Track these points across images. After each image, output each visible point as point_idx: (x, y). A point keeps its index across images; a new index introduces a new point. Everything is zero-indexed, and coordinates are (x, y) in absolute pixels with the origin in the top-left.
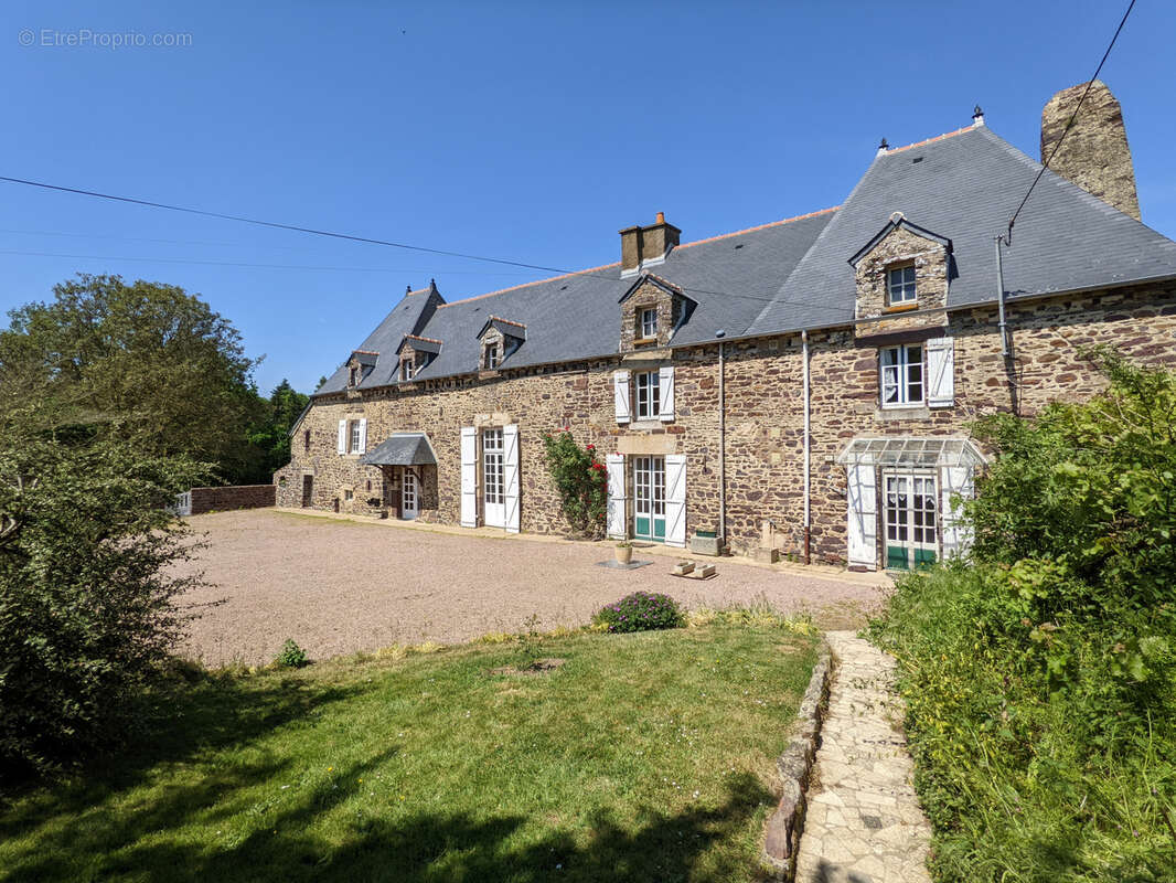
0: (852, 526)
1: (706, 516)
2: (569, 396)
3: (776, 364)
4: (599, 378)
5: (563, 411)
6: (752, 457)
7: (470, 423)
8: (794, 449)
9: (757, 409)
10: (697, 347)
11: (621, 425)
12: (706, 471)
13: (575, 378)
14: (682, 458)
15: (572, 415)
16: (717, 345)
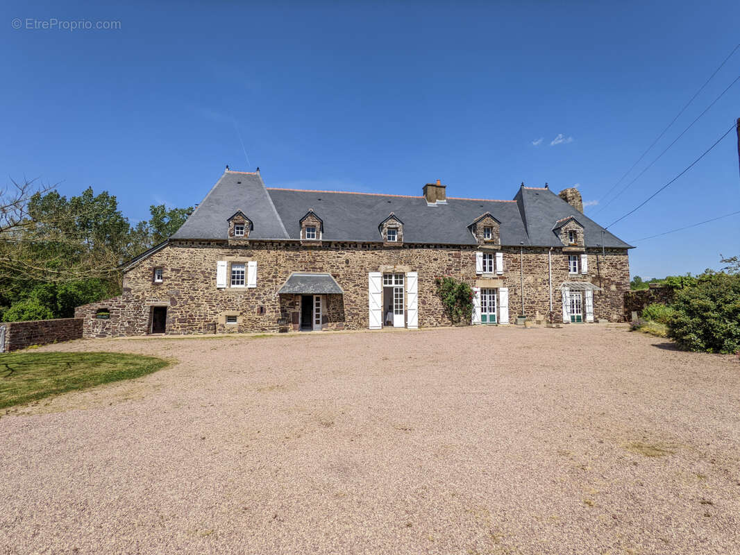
0: (564, 310)
1: (516, 311)
2: (450, 260)
3: (540, 256)
4: (466, 253)
5: (446, 267)
6: (532, 289)
7: (376, 270)
8: (545, 286)
9: (533, 271)
10: (512, 247)
11: (477, 275)
12: (515, 294)
13: (453, 252)
14: (506, 289)
15: (451, 269)
16: (520, 247)
